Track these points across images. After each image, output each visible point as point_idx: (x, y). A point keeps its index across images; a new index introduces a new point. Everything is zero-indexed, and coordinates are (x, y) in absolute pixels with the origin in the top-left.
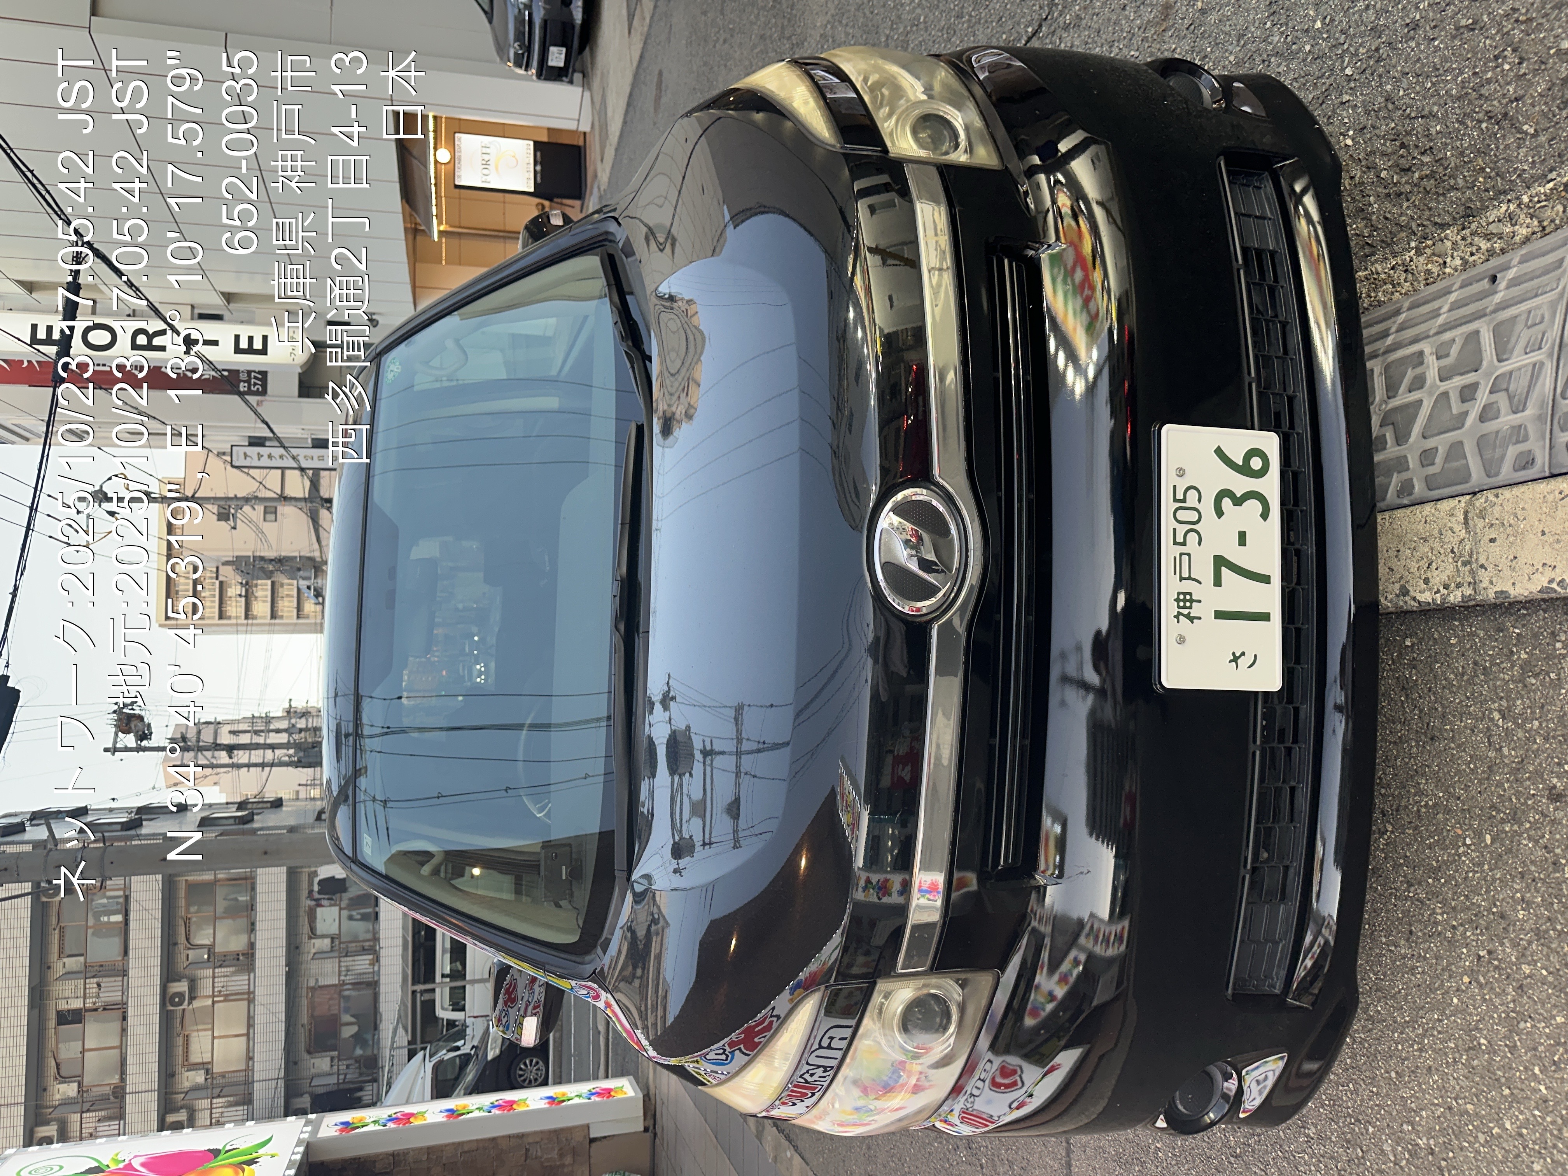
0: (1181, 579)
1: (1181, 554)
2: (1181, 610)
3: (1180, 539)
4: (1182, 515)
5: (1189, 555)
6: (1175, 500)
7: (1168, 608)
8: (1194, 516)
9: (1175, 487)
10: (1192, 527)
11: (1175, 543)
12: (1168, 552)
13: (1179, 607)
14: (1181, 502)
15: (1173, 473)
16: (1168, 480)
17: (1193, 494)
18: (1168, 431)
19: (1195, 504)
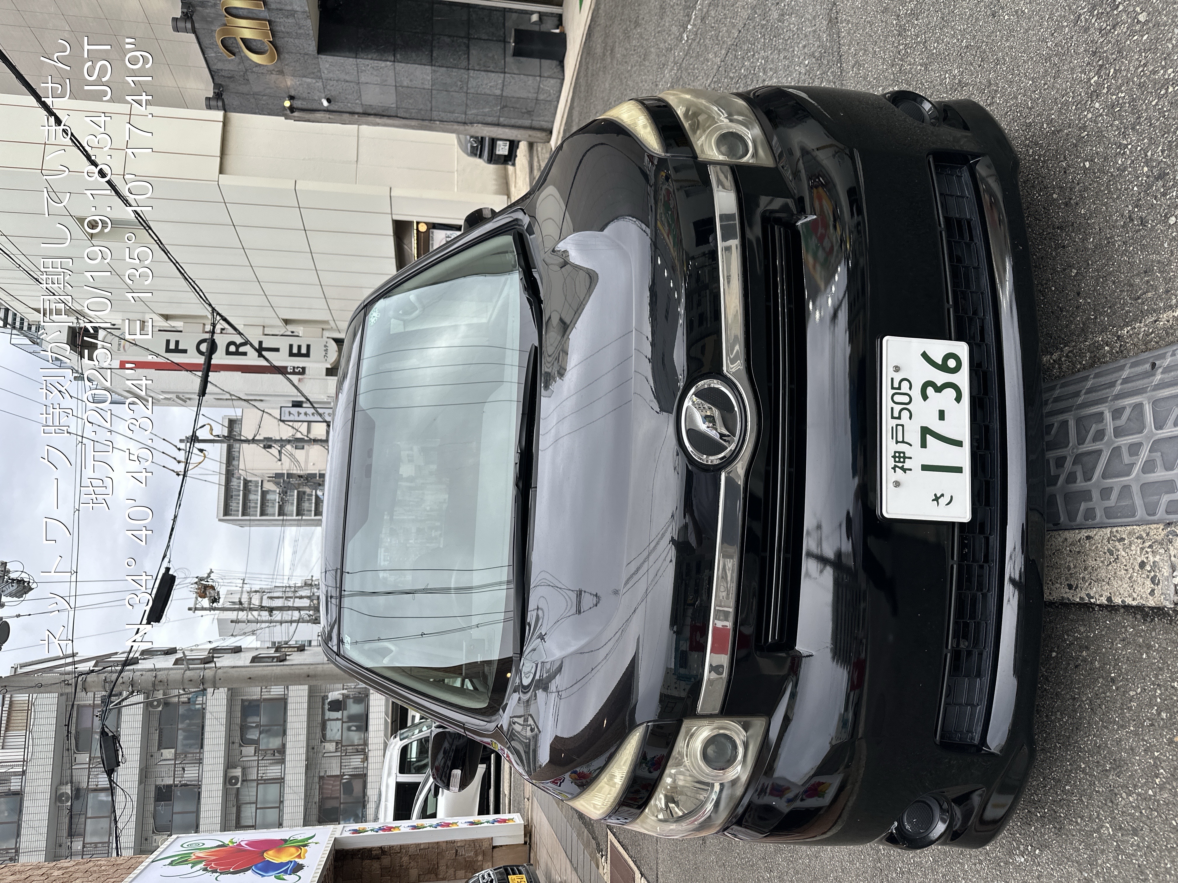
0: (897, 442)
1: (897, 425)
2: (897, 464)
3: (896, 415)
4: (897, 398)
5: (903, 426)
6: (893, 388)
7: (887, 461)
8: (906, 399)
9: (892, 379)
10: (905, 407)
11: (893, 417)
12: (887, 423)
13: (895, 461)
14: (897, 389)
15: (891, 369)
16: (887, 374)
17: (905, 384)
18: (887, 341)
19: (908, 392)
